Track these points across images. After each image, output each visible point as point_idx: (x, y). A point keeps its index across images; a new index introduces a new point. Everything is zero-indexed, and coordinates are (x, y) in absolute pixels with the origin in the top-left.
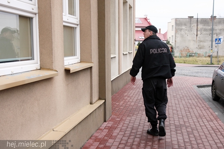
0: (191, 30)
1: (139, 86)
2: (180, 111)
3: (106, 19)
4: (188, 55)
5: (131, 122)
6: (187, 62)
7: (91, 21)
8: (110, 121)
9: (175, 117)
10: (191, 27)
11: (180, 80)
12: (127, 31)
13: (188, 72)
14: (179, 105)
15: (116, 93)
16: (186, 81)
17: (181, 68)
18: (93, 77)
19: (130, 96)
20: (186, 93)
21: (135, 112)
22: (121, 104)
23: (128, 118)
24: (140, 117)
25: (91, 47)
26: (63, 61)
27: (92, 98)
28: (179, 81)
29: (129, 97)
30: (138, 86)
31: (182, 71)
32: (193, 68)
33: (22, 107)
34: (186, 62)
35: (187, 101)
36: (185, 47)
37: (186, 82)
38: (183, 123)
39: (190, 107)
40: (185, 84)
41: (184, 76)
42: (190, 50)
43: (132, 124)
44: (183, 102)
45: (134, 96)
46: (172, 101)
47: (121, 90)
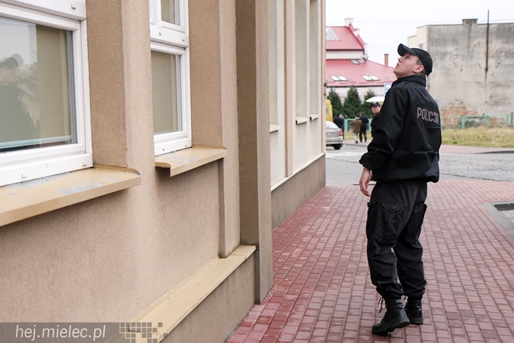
0: (470, 55)
1: (340, 207)
2: (456, 275)
3: (257, 32)
4: (463, 122)
5: (326, 304)
6: (461, 141)
7: (218, 37)
8: (269, 301)
9: (442, 291)
10: (471, 49)
11: (447, 189)
12: (306, 62)
13: (466, 167)
14: (450, 258)
15: (279, 227)
16: (464, 192)
17: (447, 156)
18: (225, 184)
19: (318, 233)
20: (466, 224)
21: (335, 277)
22: (295, 255)
23: (318, 293)
24: (349, 290)
25: (220, 106)
26: (152, 143)
27: (224, 241)
28: (445, 193)
29: (314, 236)
30: (336, 207)
31: (449, 165)
32: (479, 155)
33: (51, 270)
34: (458, 141)
35: (471, 246)
36: (454, 102)
37: (464, 194)
38: (467, 308)
39: (482, 262)
40: (462, 199)
41: (455, 180)
42: (469, 109)
43: (330, 310)
44: (462, 249)
45: (328, 233)
46: (430, 246)
47: (292, 218)
